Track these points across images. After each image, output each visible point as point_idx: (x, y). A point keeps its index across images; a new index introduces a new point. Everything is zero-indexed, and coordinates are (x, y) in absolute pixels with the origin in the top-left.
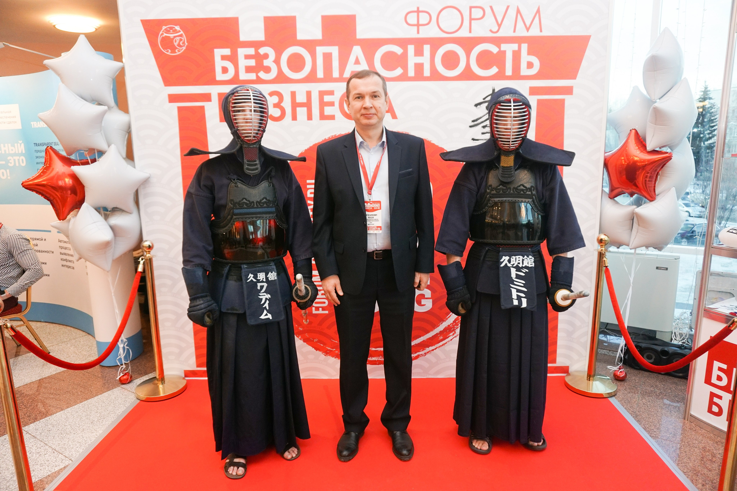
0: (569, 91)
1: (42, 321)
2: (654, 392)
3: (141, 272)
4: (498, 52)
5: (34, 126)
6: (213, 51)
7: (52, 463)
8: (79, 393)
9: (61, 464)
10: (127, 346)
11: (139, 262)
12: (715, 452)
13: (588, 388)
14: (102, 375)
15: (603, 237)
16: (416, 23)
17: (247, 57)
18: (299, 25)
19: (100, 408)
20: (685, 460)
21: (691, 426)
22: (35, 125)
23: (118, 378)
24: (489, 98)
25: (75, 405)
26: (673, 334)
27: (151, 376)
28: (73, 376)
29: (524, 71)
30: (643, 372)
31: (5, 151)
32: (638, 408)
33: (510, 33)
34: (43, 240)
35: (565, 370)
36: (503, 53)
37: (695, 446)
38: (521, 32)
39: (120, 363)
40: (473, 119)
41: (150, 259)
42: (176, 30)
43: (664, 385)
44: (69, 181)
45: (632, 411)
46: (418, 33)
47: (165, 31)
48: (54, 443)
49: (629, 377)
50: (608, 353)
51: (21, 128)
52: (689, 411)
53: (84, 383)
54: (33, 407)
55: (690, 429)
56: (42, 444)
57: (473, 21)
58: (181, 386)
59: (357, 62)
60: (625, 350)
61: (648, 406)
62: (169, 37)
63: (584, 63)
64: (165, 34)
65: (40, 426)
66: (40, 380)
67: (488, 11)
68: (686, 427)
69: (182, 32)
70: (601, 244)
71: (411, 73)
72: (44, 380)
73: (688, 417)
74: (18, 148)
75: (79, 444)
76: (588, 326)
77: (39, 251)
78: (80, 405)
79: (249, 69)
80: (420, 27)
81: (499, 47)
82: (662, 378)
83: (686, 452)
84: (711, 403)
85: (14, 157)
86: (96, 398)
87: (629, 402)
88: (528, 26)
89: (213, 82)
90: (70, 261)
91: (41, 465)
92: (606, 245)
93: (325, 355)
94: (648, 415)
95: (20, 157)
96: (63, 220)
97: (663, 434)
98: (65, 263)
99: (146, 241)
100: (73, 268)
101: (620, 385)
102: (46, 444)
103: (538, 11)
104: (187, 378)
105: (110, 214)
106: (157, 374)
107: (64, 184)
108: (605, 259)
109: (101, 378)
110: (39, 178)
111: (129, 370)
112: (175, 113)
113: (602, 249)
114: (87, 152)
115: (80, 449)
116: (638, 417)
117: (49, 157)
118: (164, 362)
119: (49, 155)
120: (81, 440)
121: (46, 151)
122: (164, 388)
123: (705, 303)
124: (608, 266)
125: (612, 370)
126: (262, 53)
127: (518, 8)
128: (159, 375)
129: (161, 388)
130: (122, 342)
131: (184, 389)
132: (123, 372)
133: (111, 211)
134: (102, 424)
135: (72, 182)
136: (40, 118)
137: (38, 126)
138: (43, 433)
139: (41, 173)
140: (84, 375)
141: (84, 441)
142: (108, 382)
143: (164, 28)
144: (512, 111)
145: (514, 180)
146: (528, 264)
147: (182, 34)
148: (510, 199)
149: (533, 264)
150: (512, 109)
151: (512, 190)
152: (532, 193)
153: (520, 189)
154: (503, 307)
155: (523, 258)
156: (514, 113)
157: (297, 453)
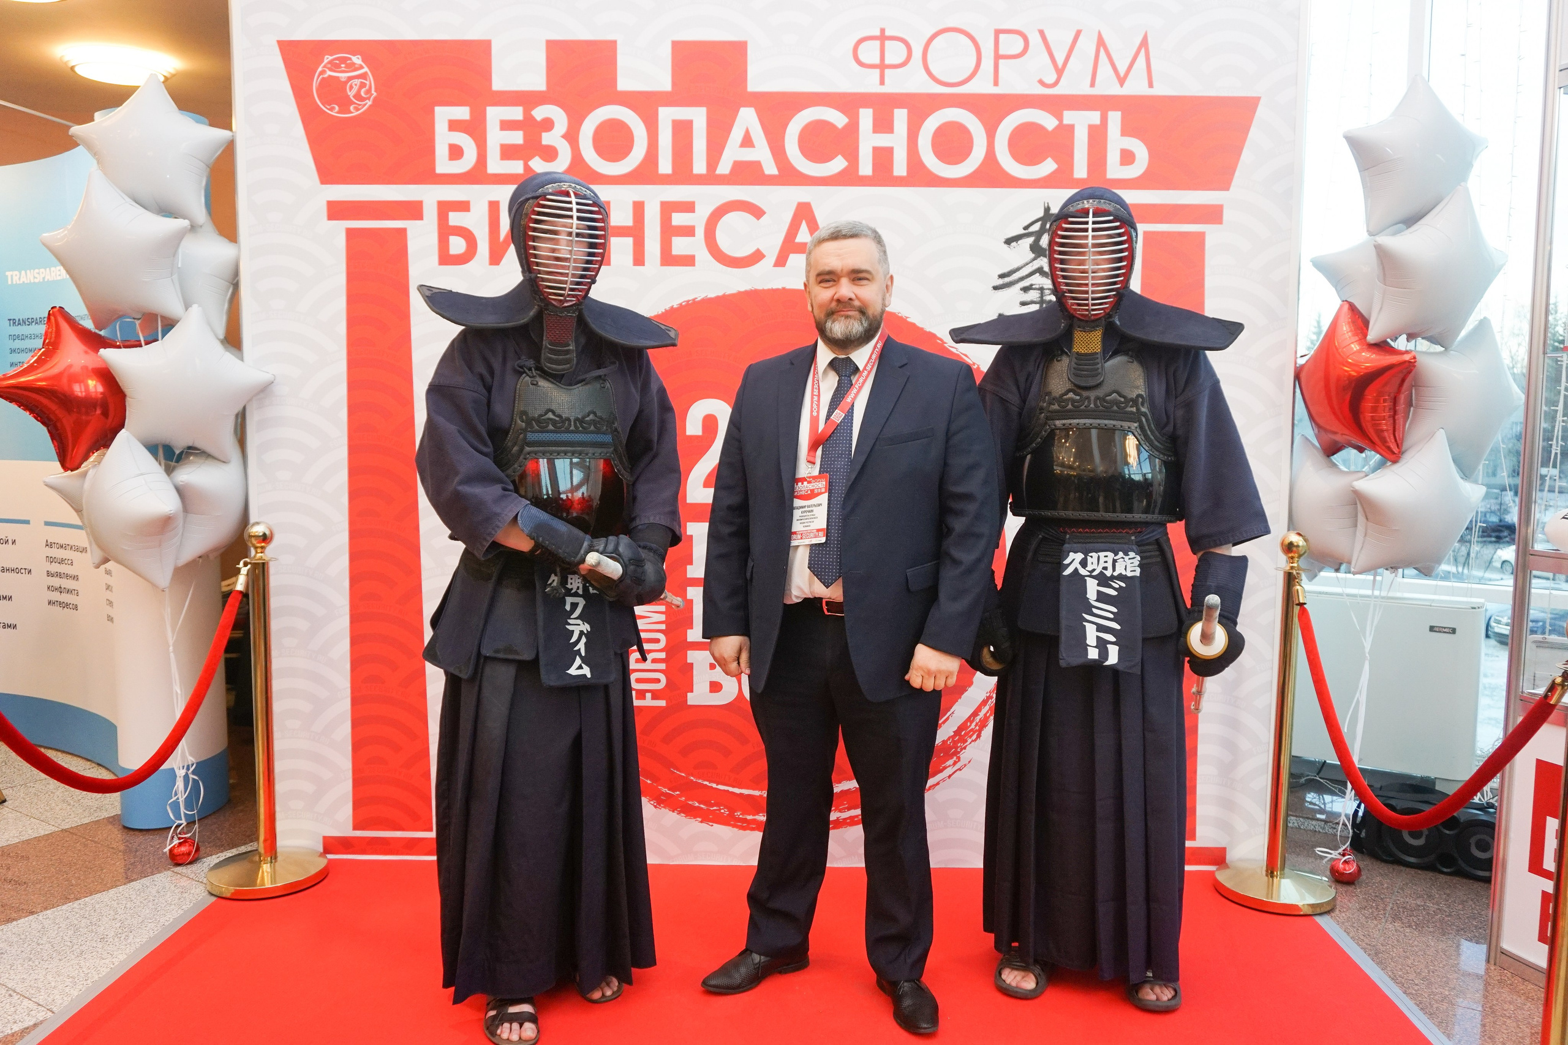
0: (1213, 215)
2: (1424, 909)
3: (241, 592)
4: (1057, 129)
5: (12, 281)
6: (433, 112)
7: (6, 1016)
8: (73, 882)
9: (26, 1018)
10: (193, 773)
11: (239, 570)
13: (1267, 893)
14: (127, 846)
15: (1294, 538)
16: (877, 61)
17: (506, 125)
18: (623, 61)
19: (120, 911)
21: (1501, 976)
22: (16, 280)
23: (167, 850)
24: (1036, 227)
25: (63, 904)
27: (243, 849)
28: (59, 847)
29: (1115, 170)
30: (1402, 868)
32: (1382, 938)
33: (1084, 89)
34: (10, 542)
35: (1218, 857)
36: (1068, 131)
38: (1107, 86)
39: (174, 816)
40: (1001, 272)
41: (263, 564)
42: (354, 64)
43: (1449, 895)
44: (94, 386)
45: (1367, 944)
46: (882, 82)
47: (329, 66)
48: (10, 977)
49: (1367, 878)
50: (1321, 828)
52: (1498, 942)
53: (85, 861)
55: (1500, 981)
57: (1001, 62)
58: (313, 870)
59: (747, 142)
60: (1359, 820)
61: (1405, 936)
62: (338, 78)
63: (1247, 156)
64: (329, 73)
67: (1035, 39)
68: (1492, 978)
69: (366, 69)
70: (1290, 555)
71: (866, 168)
73: (1496, 958)
75: (70, 980)
76: (1265, 752)
78: (75, 905)
79: (508, 152)
80: (887, 71)
81: (1060, 118)
82: (1446, 882)
86: (113, 892)
87: (1363, 926)
88: (1122, 74)
89: (430, 176)
90: (69, 591)
92: (1300, 556)
93: (655, 807)
94: (1404, 951)
96: (72, 471)
97: (1435, 989)
98: (56, 596)
99: (257, 523)
100: (76, 608)
101: (1343, 892)
103: (1144, 43)
104: (330, 856)
105: (180, 464)
106: (262, 838)
107: (84, 394)
108: (1298, 587)
109: (124, 852)
110: (28, 373)
111: (195, 833)
112: (341, 241)
113: (1292, 565)
114: (139, 321)
115: (72, 990)
116: (1380, 955)
117: (54, 329)
118: (279, 816)
119: (54, 325)
120: (77, 972)
121: (49, 318)
122: (275, 872)
123: (1521, 684)
124: (1305, 604)
125: (1326, 857)
126: (539, 118)
127: (1100, 35)
128: (265, 840)
129: (267, 872)
130: (183, 767)
131: (321, 877)
132: (179, 836)
133: (182, 453)
134: (124, 943)
135: (100, 389)
136: (44, 243)
137: (22, 280)
139: (34, 363)
140: (85, 845)
141: (82, 975)
142: (143, 860)
143: (328, 58)
144: (1090, 233)
145: (1103, 381)
146: (1126, 569)
147: (366, 73)
148: (1088, 421)
149: (1138, 570)
150: (1090, 230)
151: (1092, 402)
152: (1138, 409)
153: (1110, 400)
154: (1063, 664)
155: (1115, 558)
156: (1094, 237)
157: (615, 989)
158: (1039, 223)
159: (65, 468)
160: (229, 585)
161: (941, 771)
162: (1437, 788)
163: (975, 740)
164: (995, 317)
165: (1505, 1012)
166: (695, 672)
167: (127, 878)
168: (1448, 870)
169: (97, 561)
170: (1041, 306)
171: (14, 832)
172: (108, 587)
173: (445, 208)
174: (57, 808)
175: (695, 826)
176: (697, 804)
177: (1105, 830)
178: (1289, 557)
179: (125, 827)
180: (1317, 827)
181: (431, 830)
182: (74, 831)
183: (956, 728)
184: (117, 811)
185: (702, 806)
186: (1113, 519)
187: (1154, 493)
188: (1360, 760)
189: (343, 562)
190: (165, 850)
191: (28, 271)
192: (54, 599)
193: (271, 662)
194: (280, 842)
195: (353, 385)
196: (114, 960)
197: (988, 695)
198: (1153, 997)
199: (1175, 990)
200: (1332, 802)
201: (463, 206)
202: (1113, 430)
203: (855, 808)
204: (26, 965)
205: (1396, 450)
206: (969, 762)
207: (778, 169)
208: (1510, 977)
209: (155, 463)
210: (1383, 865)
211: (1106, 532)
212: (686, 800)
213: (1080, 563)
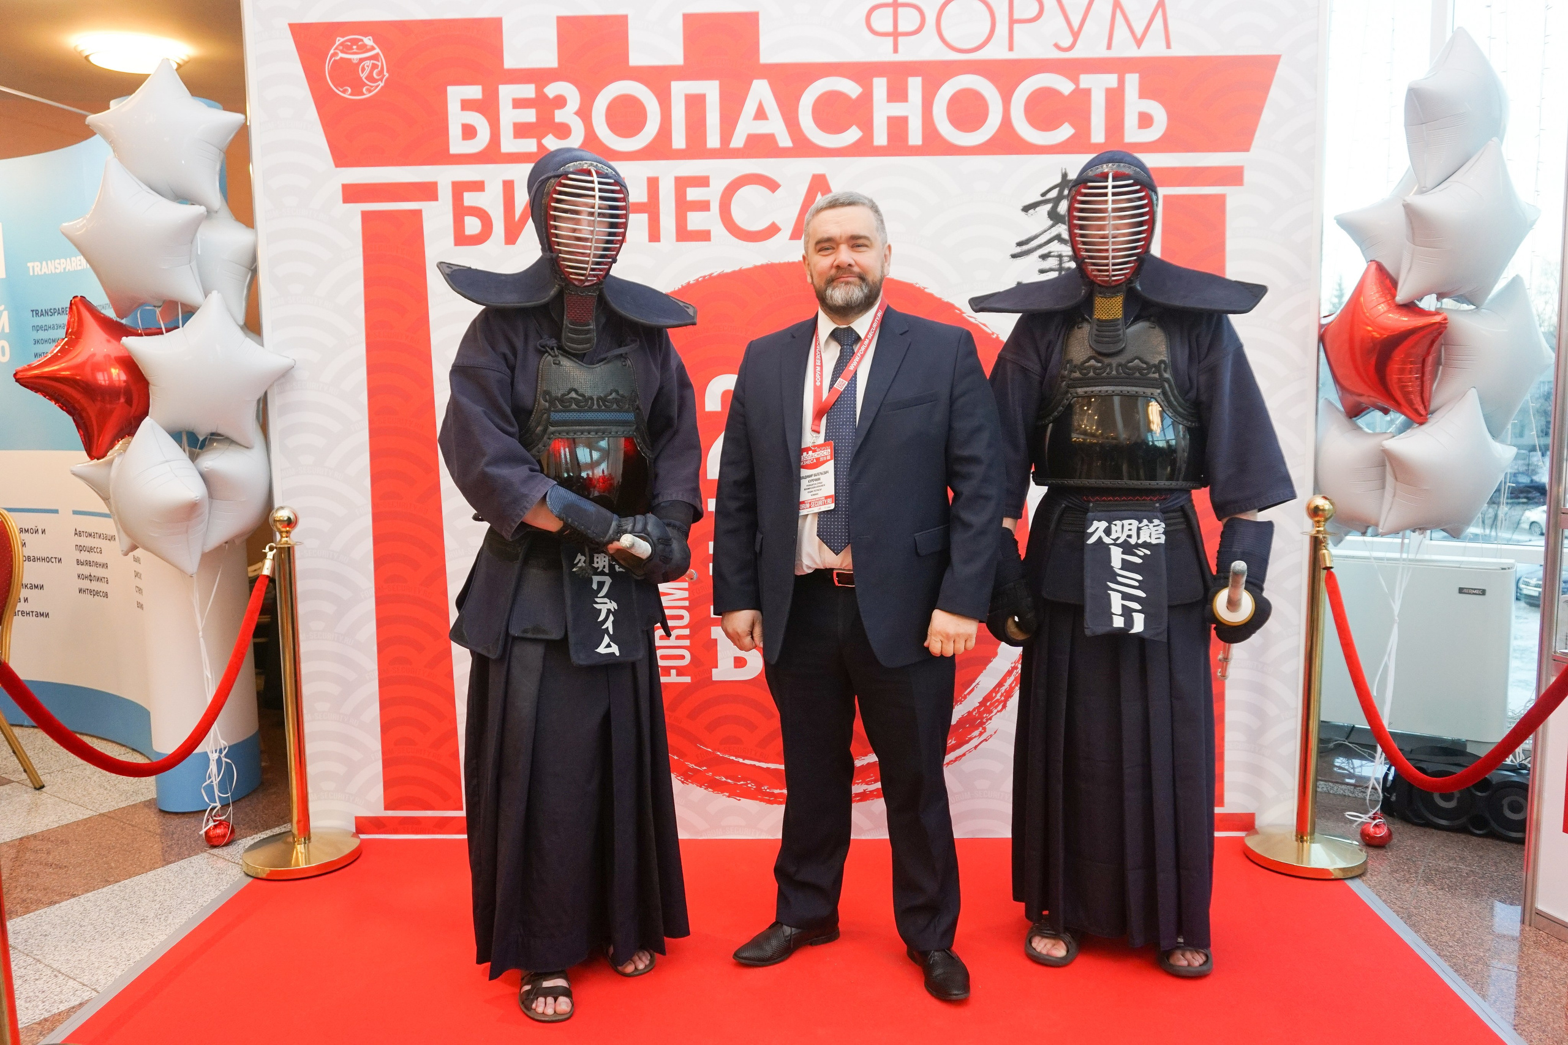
0: (1233, 176)
1: (26, 724)
2: (1457, 871)
3: (268, 576)
4: (1073, 92)
5: (34, 272)
6: (445, 90)
7: (53, 996)
8: (113, 865)
9: (71, 998)
10: (226, 756)
11: (265, 554)
13: (1298, 858)
14: (164, 829)
15: (1320, 502)
16: (890, 29)
17: (519, 104)
18: (634, 36)
19: (159, 893)
21: (1536, 936)
22: (38, 270)
23: (202, 832)
24: (1054, 194)
25: (103, 887)
27: (277, 831)
28: (97, 832)
29: (1133, 134)
30: (1434, 831)
32: (1415, 901)
33: (1100, 51)
34: (40, 531)
35: (1247, 823)
36: (1083, 96)
38: (1124, 48)
39: (209, 798)
40: (1018, 240)
41: (289, 548)
42: (365, 45)
43: (1481, 857)
44: (118, 375)
45: (1399, 907)
46: (896, 50)
47: (341, 48)
48: (55, 959)
49: (1399, 841)
50: (1351, 792)
51: (3, 276)
52: (1532, 903)
53: (124, 844)
55: (1535, 942)
56: (30, 960)
57: (1016, 26)
58: (346, 851)
59: (761, 114)
60: (1389, 784)
61: (1438, 898)
62: (350, 60)
63: (1267, 116)
64: (341, 55)
65: (25, 927)
66: (21, 839)
67: (1050, 3)
68: (1527, 939)
69: (377, 50)
70: (1317, 519)
71: (881, 138)
72: (31, 838)
73: (1530, 918)
75: (113, 960)
76: (1296, 716)
77: (29, 559)
78: (115, 888)
79: (521, 131)
80: (901, 39)
81: (1076, 81)
82: (1478, 844)
86: (151, 874)
87: (1395, 889)
88: (1139, 36)
89: (443, 157)
90: (99, 579)
91: (28, 1000)
92: (1326, 520)
93: (683, 782)
94: (1437, 914)
96: (98, 459)
97: (1469, 951)
98: (86, 584)
99: (282, 508)
100: (106, 595)
101: (1375, 855)
102: (39, 961)
103: (1161, 4)
104: (363, 836)
105: (204, 450)
106: (295, 819)
107: (107, 382)
108: (1324, 551)
109: (161, 835)
110: (54, 362)
111: (229, 815)
112: (356, 225)
113: (1318, 529)
114: (160, 309)
115: (115, 971)
116: (1413, 918)
117: (76, 319)
118: (312, 797)
119: (76, 315)
120: (119, 952)
121: (71, 308)
122: (308, 853)
123: (1554, 644)
124: (1332, 568)
125: (1356, 821)
126: (551, 96)
128: (299, 822)
129: (301, 853)
130: (216, 750)
131: (354, 857)
132: (214, 818)
133: (205, 440)
134: (164, 924)
135: (123, 377)
136: (63, 233)
137: (43, 271)
138: (30, 940)
139: (58, 352)
140: (123, 829)
141: (125, 955)
142: (180, 842)
143: (339, 40)
144: (1110, 198)
145: (1124, 348)
146: (1150, 537)
147: (378, 54)
148: (1110, 388)
149: (1163, 537)
150: (1110, 194)
151: (1114, 368)
152: (1161, 375)
153: (1133, 367)
154: (1088, 632)
155: (1140, 526)
156: (1114, 202)
157: (647, 962)
158: (1057, 189)
159: (92, 457)
160: (255, 570)
161: (967, 742)
162: (1470, 749)
163: (1001, 711)
164: (1013, 285)
165: (1541, 973)
166: (719, 648)
167: (165, 860)
168: (1481, 832)
169: (125, 549)
170: (1060, 274)
171: (53, 816)
172: (137, 575)
173: (459, 189)
174: (94, 793)
175: (722, 801)
176: (724, 779)
177: (1133, 798)
178: (1315, 522)
179: (162, 811)
180: (1346, 791)
181: (461, 809)
182: (112, 815)
183: (981, 699)
184: (153, 795)
185: (729, 781)
186: (1136, 487)
187: (1178, 460)
188: (1390, 724)
189: (367, 546)
190: (200, 833)
191: (49, 262)
192: (84, 587)
193: (299, 647)
194: (313, 823)
195: (373, 369)
196: (154, 941)
197: (1013, 665)
198: (1185, 963)
199: (1207, 956)
200: (1361, 766)
201: (478, 186)
202: (1135, 397)
204: (69, 947)
205: (1423, 412)
206: (995, 733)
207: (793, 141)
208: (1546, 938)
209: (180, 450)
210: (1414, 828)
211: (1130, 500)
212: (713, 775)
213: (1104, 531)
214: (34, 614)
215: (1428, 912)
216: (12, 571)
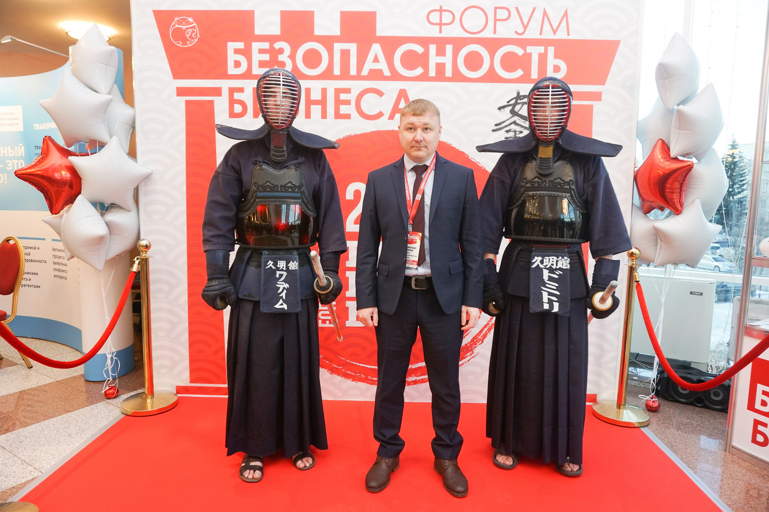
0: (597, 97)
1: (29, 336)
2: (691, 424)
3: (135, 272)
4: (523, 54)
5: (36, 129)
6: (226, 45)
7: (19, 474)
8: (59, 407)
9: (28, 475)
10: (115, 356)
11: (134, 262)
12: (761, 485)
13: (617, 416)
14: (86, 389)
16: (438, 22)
17: (261, 51)
18: (317, 21)
19: (80, 421)
20: (728, 493)
21: (733, 458)
22: (38, 127)
23: (103, 392)
24: (513, 102)
25: (53, 417)
26: (709, 366)
27: (139, 391)
28: (54, 390)
30: (678, 404)
31: (4, 154)
32: (674, 439)
33: (537, 36)
34: (37, 248)
35: (594, 398)
36: (528, 56)
37: (739, 478)
38: (548, 34)
39: (107, 376)
40: (496, 123)
41: (146, 259)
42: (190, 21)
43: (701, 417)
44: (65, 174)
45: (667, 442)
46: (441, 32)
47: (177, 22)
48: (24, 455)
49: (662, 408)
50: (638, 384)
51: (22, 130)
52: (730, 442)
53: (66, 396)
54: (6, 418)
55: (733, 461)
56: (11, 455)
57: (497, 22)
58: (171, 402)
59: (376, 60)
60: (658, 381)
61: (684, 438)
62: (181, 28)
63: (613, 69)
64: (177, 26)
65: (12, 438)
66: (19, 392)
67: (514, 12)
68: (728, 460)
69: (195, 24)
70: (632, 258)
71: (432, 73)
72: (22, 392)
73: (729, 450)
74: (18, 151)
75: (52, 456)
76: (618, 350)
77: (32, 261)
78: (59, 418)
79: (262, 64)
80: (443, 27)
81: (525, 49)
82: (699, 411)
83: (729, 484)
84: (756, 432)
85: (13, 160)
86: (77, 412)
87: (664, 433)
88: (555, 29)
89: (225, 76)
90: (63, 271)
91: (7, 476)
92: (636, 259)
93: (331, 374)
94: (685, 446)
95: (19, 161)
96: (56, 214)
97: (702, 465)
98: (57, 273)
99: (143, 240)
100: (66, 278)
101: (652, 416)
102: (16, 456)
103: (566, 14)
104: (179, 395)
105: (107, 211)
107: (60, 177)
108: (636, 273)
109: (85, 392)
110: (34, 167)
111: (116, 384)
112: (183, 107)
113: (632, 263)
114: (88, 144)
115: (52, 461)
116: (674, 447)
117: (46, 146)
118: (155, 376)
120: (55, 452)
121: (44, 141)
122: (153, 404)
123: (746, 320)
124: (639, 281)
125: (644, 399)
126: (277, 48)
127: (544, 9)
128: (148, 388)
129: (149, 403)
130: (110, 353)
131: (174, 406)
132: (109, 385)
133: (108, 207)
134: (80, 437)
135: (69, 176)
136: (41, 105)
137: (41, 128)
138: (13, 445)
139: (36, 162)
140: (67, 389)
141: (58, 453)
142: (93, 396)
143: (177, 19)
144: (550, 97)
145: (552, 173)
146: (562, 265)
147: (195, 26)
148: (544, 193)
149: (569, 266)
150: (550, 95)
151: (547, 183)
152: (570, 187)
153: (556, 182)
154: (531, 311)
155: (558, 260)
156: (552, 99)
157: (311, 463)
158: (515, 100)
159: (52, 213)
161: (465, 358)
162: (693, 366)
163: (481, 344)
165: (738, 477)
166: (349, 311)
167: (84, 405)
168: (700, 405)
169: (68, 257)
171: (35, 382)
173: (232, 91)
175: (349, 383)
176: (350, 373)
177: (548, 391)
178: (631, 259)
179: (86, 380)
180: (636, 384)
182: (63, 381)
183: (472, 338)
184: (82, 372)
185: (352, 373)
186: (557, 241)
187: (576, 228)
189: (184, 259)
190: (102, 392)
191: (43, 124)
192: (56, 275)
193: (150, 304)
194: (156, 388)
195: (189, 175)
196: (74, 446)
197: (487, 323)
198: (570, 469)
199: (580, 466)
201: (241, 90)
202: (556, 197)
203: (424, 375)
205: (679, 209)
206: (478, 354)
207: (391, 73)
208: (737, 459)
209: (96, 211)
210: (669, 402)
211: (553, 247)
212: (345, 371)
213: (540, 262)
214: (34, 286)
215: (680, 445)
216: (19, 266)
